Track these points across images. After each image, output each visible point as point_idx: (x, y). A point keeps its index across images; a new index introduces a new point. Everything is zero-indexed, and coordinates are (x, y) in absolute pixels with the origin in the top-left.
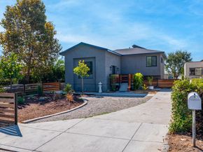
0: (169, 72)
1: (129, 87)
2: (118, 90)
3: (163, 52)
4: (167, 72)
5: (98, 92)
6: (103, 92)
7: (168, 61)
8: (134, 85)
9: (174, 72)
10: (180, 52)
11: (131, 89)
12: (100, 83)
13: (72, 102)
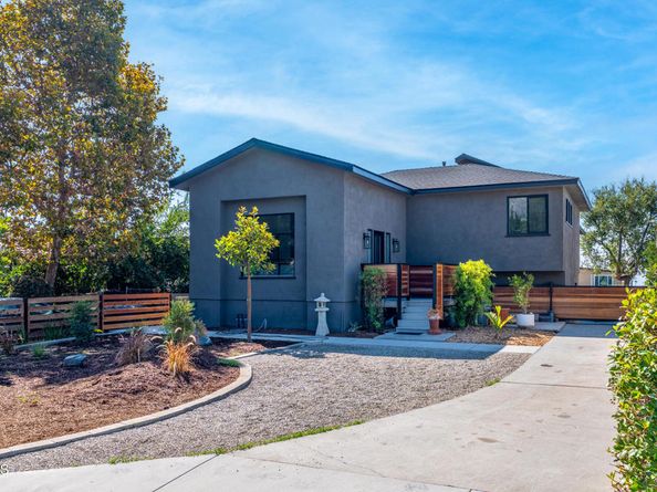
0: (597, 258)
1: (438, 317)
2: (393, 327)
3: (575, 181)
4: (589, 260)
5: (313, 333)
6: (333, 332)
7: (593, 219)
8: (458, 307)
9: (617, 261)
10: (640, 185)
11: (445, 325)
12: (323, 299)
13: (187, 377)
